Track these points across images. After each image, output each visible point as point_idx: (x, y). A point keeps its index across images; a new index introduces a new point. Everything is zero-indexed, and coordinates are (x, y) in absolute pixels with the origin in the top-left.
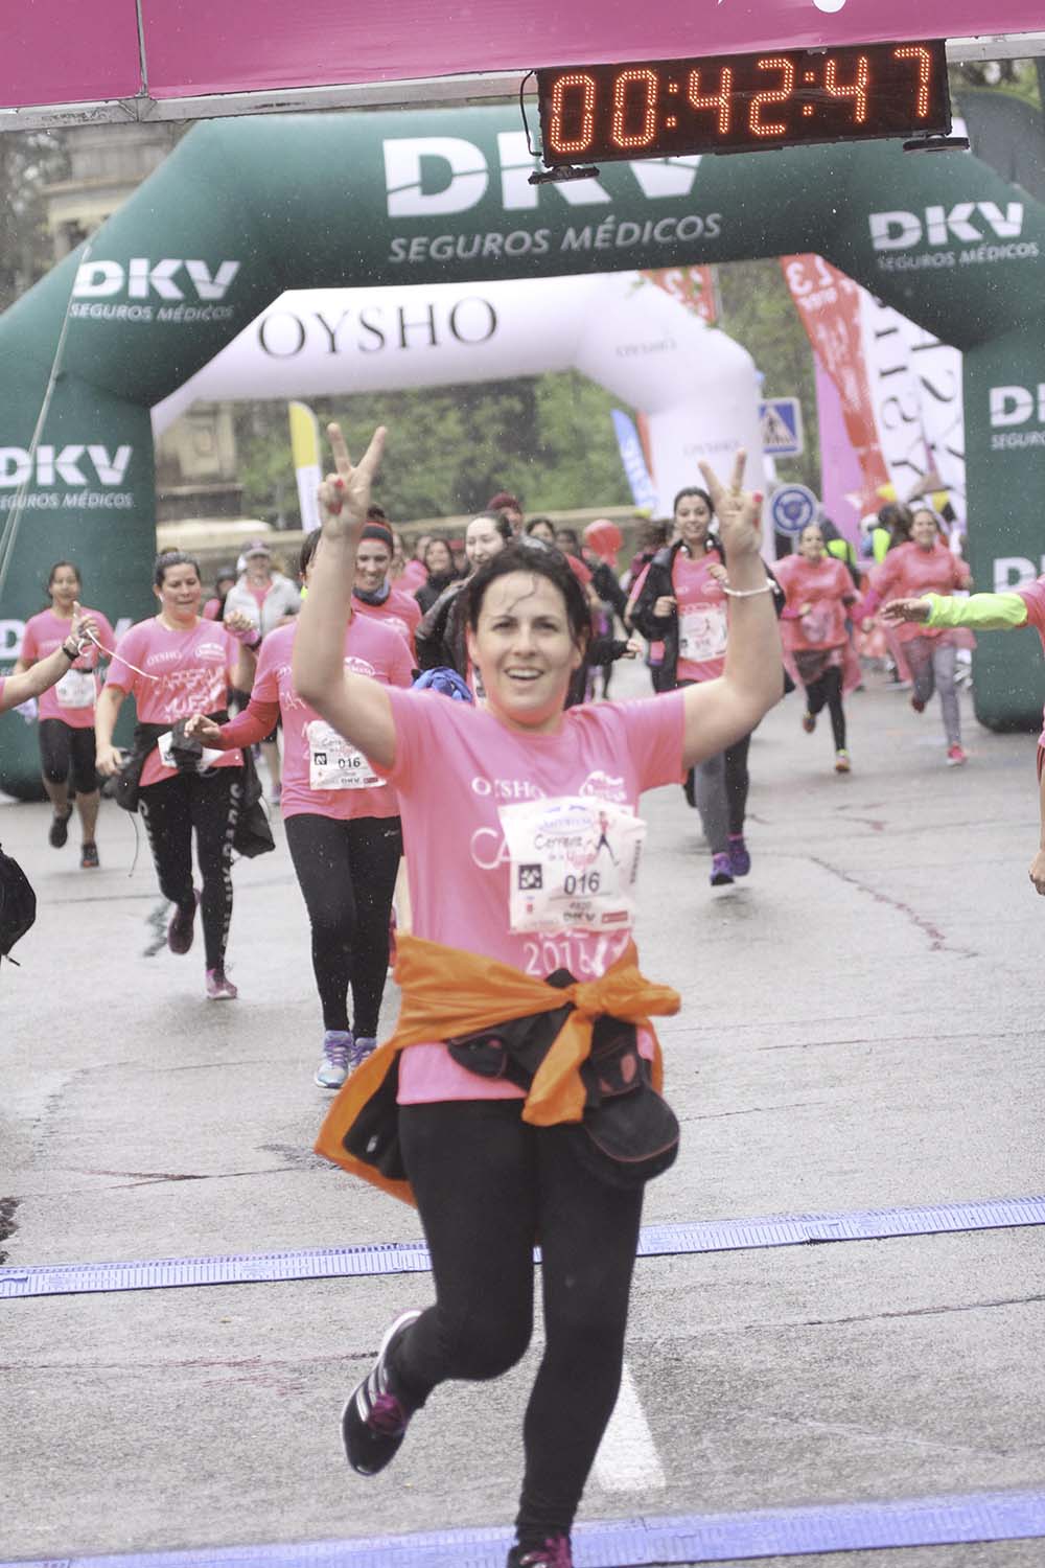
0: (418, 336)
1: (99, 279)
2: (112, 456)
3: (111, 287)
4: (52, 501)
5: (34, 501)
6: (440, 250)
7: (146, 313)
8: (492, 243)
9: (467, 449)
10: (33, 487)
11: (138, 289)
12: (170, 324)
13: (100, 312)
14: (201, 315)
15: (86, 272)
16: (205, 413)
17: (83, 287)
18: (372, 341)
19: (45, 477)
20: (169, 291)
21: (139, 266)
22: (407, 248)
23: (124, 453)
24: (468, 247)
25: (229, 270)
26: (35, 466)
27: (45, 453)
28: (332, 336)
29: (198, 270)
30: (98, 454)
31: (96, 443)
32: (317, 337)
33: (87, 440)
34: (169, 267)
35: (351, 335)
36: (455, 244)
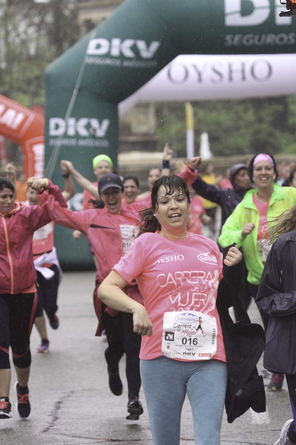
0: (237, 76)
1: (98, 46)
2: (100, 123)
3: (103, 51)
4: (73, 142)
5: (66, 142)
6: (247, 41)
7: (118, 63)
8: (270, 39)
9: (256, 126)
10: (66, 136)
11: (115, 52)
12: (128, 68)
13: (98, 61)
14: (141, 64)
15: (93, 44)
16: (143, 106)
17: (91, 50)
18: (217, 77)
19: (71, 132)
20: (129, 53)
21: (116, 42)
22: (233, 40)
23: (106, 123)
24: (259, 40)
25: (155, 46)
26: (67, 127)
27: (72, 121)
28: (199, 74)
29: (141, 45)
30: (95, 123)
31: (94, 117)
32: (193, 74)
33: (90, 115)
34: (129, 43)
35: (208, 74)
36: (253, 39)
